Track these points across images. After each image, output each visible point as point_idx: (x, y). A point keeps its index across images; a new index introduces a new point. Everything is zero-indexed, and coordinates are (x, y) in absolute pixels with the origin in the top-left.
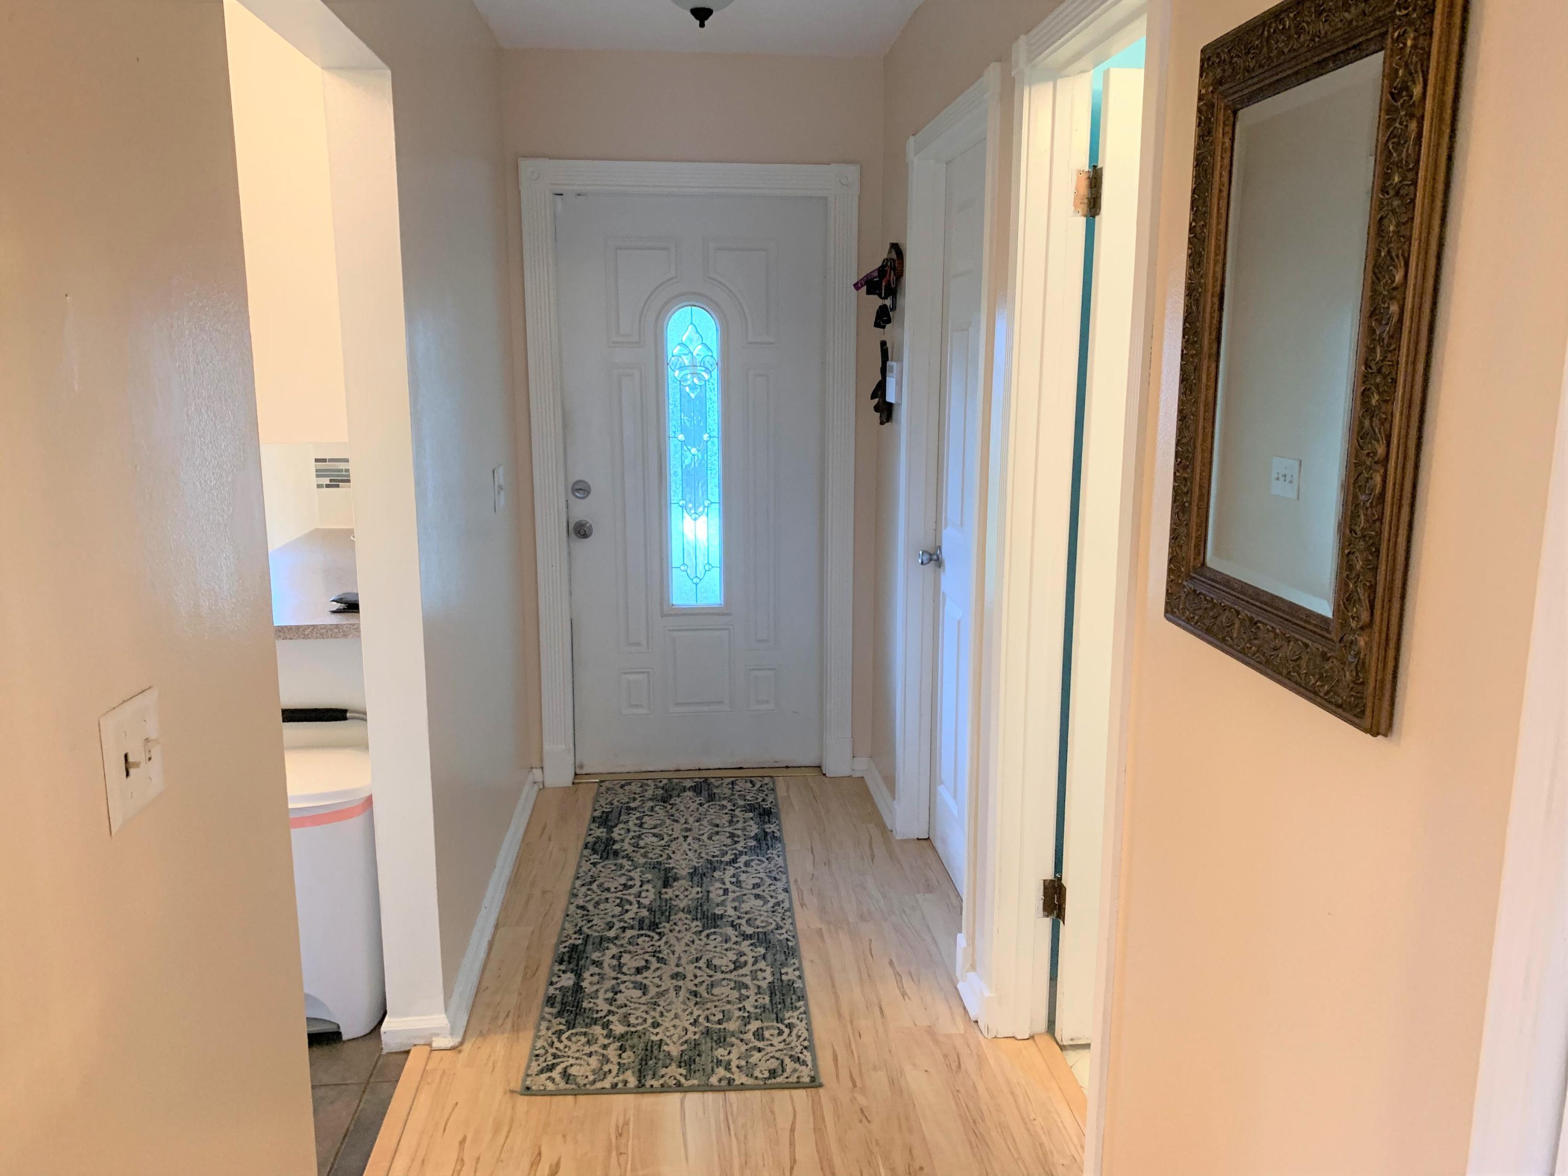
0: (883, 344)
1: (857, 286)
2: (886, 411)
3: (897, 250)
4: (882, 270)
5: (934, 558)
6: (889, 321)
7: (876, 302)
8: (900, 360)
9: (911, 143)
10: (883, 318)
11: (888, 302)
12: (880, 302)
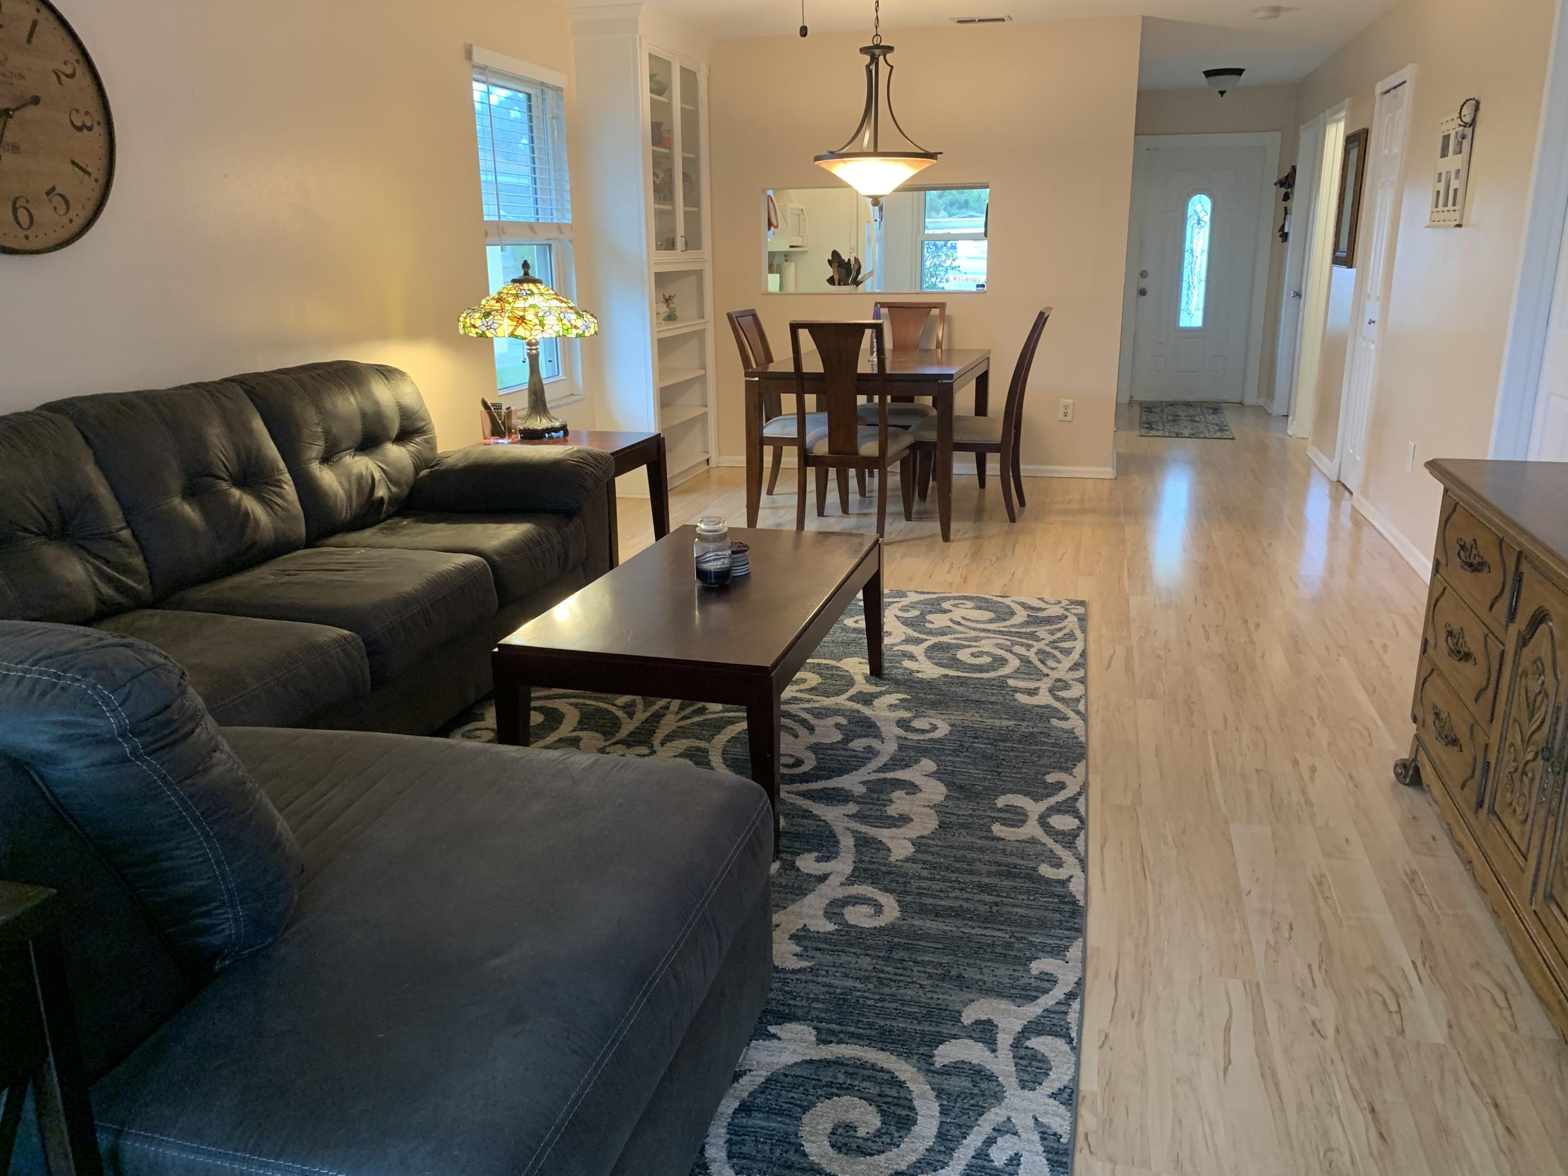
0: (1286, 208)
1: (1275, 184)
2: (1285, 237)
3: (1294, 169)
4: (1287, 177)
5: (1298, 295)
6: (1289, 198)
7: (1283, 190)
8: (1291, 214)
9: (1302, 127)
10: (1287, 197)
11: (1289, 190)
12: (1286, 190)
